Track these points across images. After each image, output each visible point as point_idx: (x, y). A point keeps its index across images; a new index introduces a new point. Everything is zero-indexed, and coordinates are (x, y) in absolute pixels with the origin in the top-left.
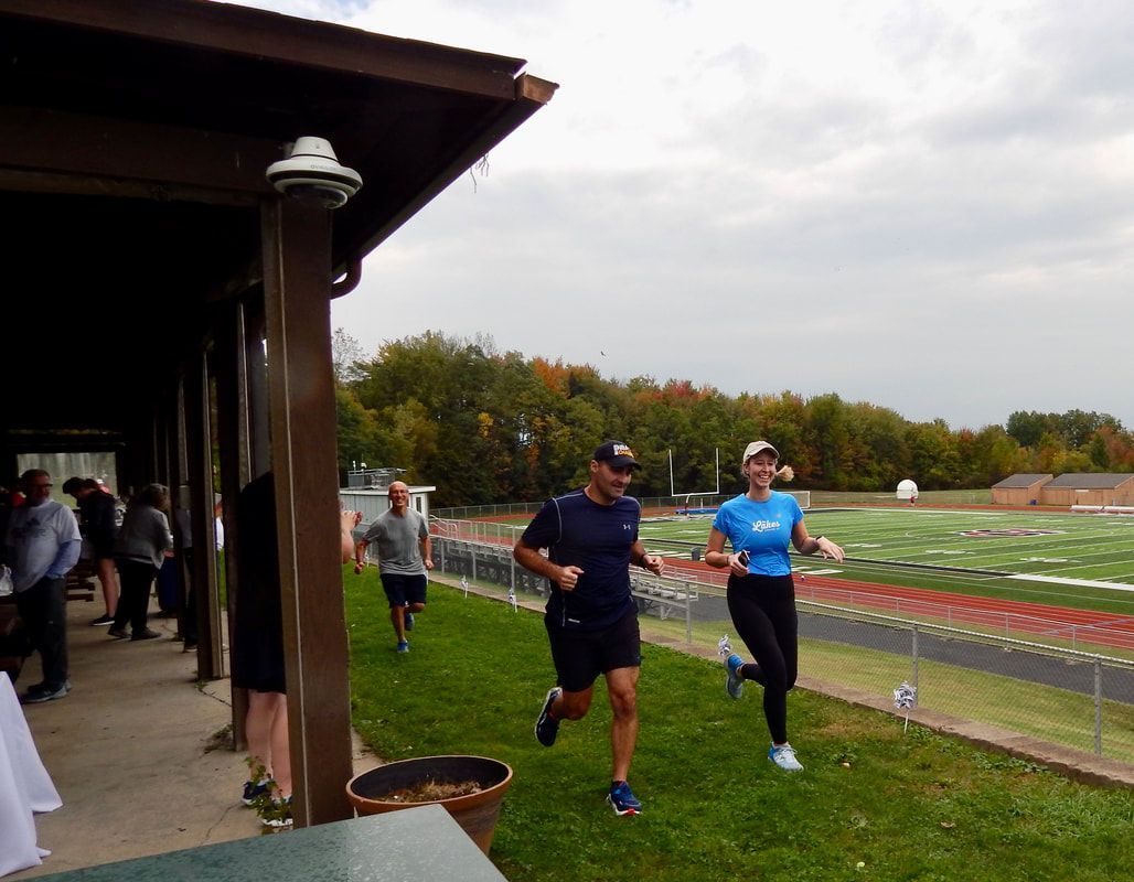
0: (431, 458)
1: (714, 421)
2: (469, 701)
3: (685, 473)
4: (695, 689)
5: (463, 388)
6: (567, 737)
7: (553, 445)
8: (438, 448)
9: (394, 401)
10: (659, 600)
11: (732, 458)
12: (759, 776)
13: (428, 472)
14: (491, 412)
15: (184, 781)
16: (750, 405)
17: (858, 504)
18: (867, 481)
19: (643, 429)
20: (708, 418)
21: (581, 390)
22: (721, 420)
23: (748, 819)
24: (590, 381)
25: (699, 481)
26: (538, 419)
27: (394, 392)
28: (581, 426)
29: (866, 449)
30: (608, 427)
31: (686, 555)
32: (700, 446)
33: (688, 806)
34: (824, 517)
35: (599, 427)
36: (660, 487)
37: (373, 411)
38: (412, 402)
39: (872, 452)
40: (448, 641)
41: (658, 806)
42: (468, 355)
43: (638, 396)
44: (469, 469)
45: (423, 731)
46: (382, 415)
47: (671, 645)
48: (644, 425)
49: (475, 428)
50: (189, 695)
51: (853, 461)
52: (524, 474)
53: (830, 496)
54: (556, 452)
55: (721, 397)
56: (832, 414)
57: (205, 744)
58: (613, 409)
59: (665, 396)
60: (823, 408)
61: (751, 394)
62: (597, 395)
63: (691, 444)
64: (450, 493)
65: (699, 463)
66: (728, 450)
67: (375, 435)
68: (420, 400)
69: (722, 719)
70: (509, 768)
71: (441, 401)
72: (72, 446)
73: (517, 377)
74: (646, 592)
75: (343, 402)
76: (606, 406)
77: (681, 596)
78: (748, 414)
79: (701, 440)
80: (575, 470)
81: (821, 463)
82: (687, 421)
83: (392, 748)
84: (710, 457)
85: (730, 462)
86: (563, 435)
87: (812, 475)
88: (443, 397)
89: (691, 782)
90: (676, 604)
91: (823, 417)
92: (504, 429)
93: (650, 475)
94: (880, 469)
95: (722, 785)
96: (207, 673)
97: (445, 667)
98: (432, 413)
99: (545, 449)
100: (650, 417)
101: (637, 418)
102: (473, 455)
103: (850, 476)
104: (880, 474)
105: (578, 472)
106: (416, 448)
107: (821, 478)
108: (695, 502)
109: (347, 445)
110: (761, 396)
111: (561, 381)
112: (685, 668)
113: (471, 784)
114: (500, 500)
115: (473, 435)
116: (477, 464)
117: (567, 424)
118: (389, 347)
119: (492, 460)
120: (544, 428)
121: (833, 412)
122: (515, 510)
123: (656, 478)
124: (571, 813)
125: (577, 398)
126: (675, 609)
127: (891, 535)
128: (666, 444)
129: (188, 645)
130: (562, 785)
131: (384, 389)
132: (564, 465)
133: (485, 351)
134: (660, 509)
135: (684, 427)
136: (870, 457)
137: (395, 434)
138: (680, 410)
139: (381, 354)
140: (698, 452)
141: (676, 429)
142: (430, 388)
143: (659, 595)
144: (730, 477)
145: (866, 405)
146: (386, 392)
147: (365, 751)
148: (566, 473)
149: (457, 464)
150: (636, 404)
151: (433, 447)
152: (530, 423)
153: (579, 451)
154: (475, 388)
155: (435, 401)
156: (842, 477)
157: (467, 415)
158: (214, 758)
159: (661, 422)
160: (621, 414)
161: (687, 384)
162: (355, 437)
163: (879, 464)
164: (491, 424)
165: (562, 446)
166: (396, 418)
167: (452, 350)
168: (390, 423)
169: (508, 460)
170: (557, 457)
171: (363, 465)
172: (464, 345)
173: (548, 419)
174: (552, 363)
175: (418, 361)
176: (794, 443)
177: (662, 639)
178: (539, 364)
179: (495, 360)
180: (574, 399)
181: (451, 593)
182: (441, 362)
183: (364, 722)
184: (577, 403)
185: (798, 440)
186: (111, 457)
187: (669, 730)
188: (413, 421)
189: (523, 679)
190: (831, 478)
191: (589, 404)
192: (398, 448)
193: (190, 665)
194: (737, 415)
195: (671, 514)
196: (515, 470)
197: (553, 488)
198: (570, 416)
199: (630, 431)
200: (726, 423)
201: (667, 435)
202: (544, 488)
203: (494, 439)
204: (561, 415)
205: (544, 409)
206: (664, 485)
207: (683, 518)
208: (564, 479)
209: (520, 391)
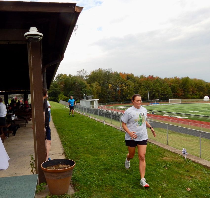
0: (100, 93)
1: (158, 84)
2: (88, 144)
3: (152, 95)
5: (106, 79)
9: (93, 82)
11: (162, 92)
13: (100, 96)
14: (111, 84)
16: (167, 80)
17: (193, 102)
18: (195, 97)
24: (132, 77)
25: (155, 97)
26: (120, 85)
28: (129, 86)
29: (195, 89)
30: (135, 86)
31: (151, 113)
34: (185, 105)
35: (133, 86)
37: (89, 85)
38: (96, 83)
39: (197, 90)
40: (89, 131)
42: (107, 73)
43: (141, 79)
44: (107, 95)
45: (75, 150)
46: (91, 85)
48: (143, 85)
49: (108, 87)
51: (192, 92)
52: (118, 96)
53: (186, 100)
55: (160, 79)
56: (187, 82)
58: (136, 82)
59: (147, 79)
60: (184, 80)
61: (167, 78)
62: (133, 79)
63: (153, 89)
64: (103, 100)
65: (155, 93)
66: (162, 90)
67: (90, 89)
68: (98, 82)
73: (117, 76)
75: (84, 83)
76: (134, 82)
78: (166, 82)
79: (155, 88)
80: (128, 95)
81: (184, 92)
82: (152, 84)
84: (158, 92)
85: (162, 93)
86: (126, 88)
87: (182, 95)
88: (102, 81)
91: (185, 82)
92: (114, 87)
93: (144, 96)
94: (199, 94)
98: (100, 85)
99: (122, 91)
100: (144, 84)
101: (141, 84)
102: (108, 93)
103: (191, 95)
104: (199, 95)
106: (97, 91)
107: (184, 96)
108: (154, 102)
109: (84, 91)
110: (169, 78)
111: (125, 77)
114: (113, 102)
115: (108, 89)
117: (126, 86)
118: (92, 72)
119: (111, 93)
120: (122, 87)
121: (187, 81)
122: (116, 103)
125: (128, 80)
127: (201, 109)
128: (148, 89)
132: (126, 94)
133: (110, 72)
134: (146, 103)
135: (151, 85)
136: (197, 91)
137: (93, 89)
138: (151, 82)
139: (91, 74)
140: (154, 91)
142: (99, 80)
144: (162, 96)
145: (196, 79)
146: (92, 81)
147: (63, 154)
149: (105, 94)
150: (141, 81)
151: (100, 91)
152: (119, 85)
153: (129, 91)
154: (108, 79)
156: (189, 96)
157: (107, 85)
159: (146, 85)
160: (138, 83)
162: (86, 90)
163: (199, 93)
164: (111, 86)
165: (125, 90)
166: (93, 86)
167: (104, 72)
168: (92, 87)
169: (115, 93)
170: (124, 93)
171: (86, 95)
172: (106, 71)
173: (123, 85)
174: (123, 73)
175: (97, 74)
176: (177, 88)
179: (112, 73)
182: (102, 74)
183: (66, 147)
185: (178, 87)
188: (96, 86)
190: (187, 96)
191: (131, 81)
192: (94, 92)
194: (164, 83)
195: (149, 104)
196: (116, 95)
197: (123, 99)
198: (127, 84)
199: (140, 87)
200: (161, 84)
201: (148, 87)
202: (122, 99)
203: (112, 89)
204: (125, 84)
205: (122, 83)
206: (147, 98)
207: (151, 105)
208: (126, 97)
209: (117, 79)
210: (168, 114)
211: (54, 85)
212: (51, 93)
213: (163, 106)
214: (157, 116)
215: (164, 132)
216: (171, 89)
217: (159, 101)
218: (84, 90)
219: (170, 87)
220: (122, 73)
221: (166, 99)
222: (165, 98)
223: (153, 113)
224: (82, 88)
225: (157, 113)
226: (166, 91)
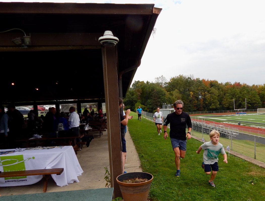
1: (245, 92)
3: (238, 104)
5: (187, 86)
7: (207, 98)
9: (173, 90)
10: (229, 134)
11: (250, 100)
14: (193, 91)
16: (255, 87)
19: (228, 94)
21: (213, 86)
22: (247, 91)
24: (216, 84)
25: (241, 106)
26: (203, 93)
27: (173, 88)
28: (213, 94)
30: (219, 94)
31: (237, 124)
32: (242, 98)
35: (217, 94)
36: (232, 108)
37: (169, 92)
38: (176, 90)
42: (188, 79)
43: (226, 86)
44: (188, 104)
46: (170, 93)
48: (228, 93)
49: (189, 95)
52: (200, 105)
54: (207, 100)
55: (248, 86)
58: (220, 90)
59: (233, 86)
61: (255, 85)
63: (239, 97)
65: (241, 102)
66: (249, 98)
67: (169, 97)
68: (178, 90)
71: (182, 90)
73: (199, 83)
75: (162, 91)
76: (219, 89)
77: (234, 134)
78: (254, 90)
79: (242, 96)
80: (211, 104)
82: (238, 92)
84: (244, 100)
85: (249, 101)
86: (209, 96)
88: (183, 89)
90: (234, 136)
92: (195, 95)
93: (229, 105)
98: (181, 92)
99: (205, 99)
100: (229, 91)
101: (226, 92)
102: (189, 101)
109: (163, 100)
111: (208, 84)
114: (195, 111)
115: (188, 97)
116: (190, 103)
117: (210, 94)
118: (172, 79)
119: (193, 102)
120: (204, 95)
122: (198, 113)
123: (231, 106)
125: (212, 88)
128: (233, 97)
131: (171, 88)
132: (209, 103)
133: (192, 79)
134: (232, 113)
135: (238, 93)
137: (173, 97)
138: (237, 89)
139: (170, 80)
140: (241, 99)
141: (236, 94)
142: (180, 87)
144: (250, 105)
146: (172, 88)
147: (140, 167)
148: (209, 105)
149: (185, 103)
150: (226, 88)
152: (201, 93)
153: (212, 99)
154: (189, 86)
155: (181, 90)
157: (188, 92)
159: (232, 92)
160: (222, 91)
161: (239, 83)
164: (193, 94)
165: (209, 99)
166: (173, 94)
167: (185, 78)
169: (196, 102)
170: (207, 101)
171: (165, 104)
172: (187, 77)
173: (205, 92)
174: (206, 80)
175: (178, 81)
178: (203, 80)
179: (194, 80)
180: (211, 88)
182: (182, 81)
183: (143, 160)
188: (176, 94)
191: (215, 89)
194: (251, 90)
195: (234, 114)
196: (198, 105)
197: (206, 108)
198: (210, 92)
199: (225, 95)
200: (249, 92)
201: (233, 95)
202: (204, 108)
203: (194, 98)
204: (208, 92)
205: (205, 90)
206: (233, 107)
207: (237, 115)
208: (209, 106)
209: (199, 86)
210: (257, 125)
211: (130, 93)
212: (127, 101)
213: (251, 116)
214: (244, 127)
215: (251, 145)
216: (259, 98)
217: (246, 111)
218: (162, 98)
219: (258, 95)
220: (204, 79)
221: (254, 108)
222: (252, 107)
223: (239, 124)
224: (161, 96)
225: (244, 124)
226: (254, 100)
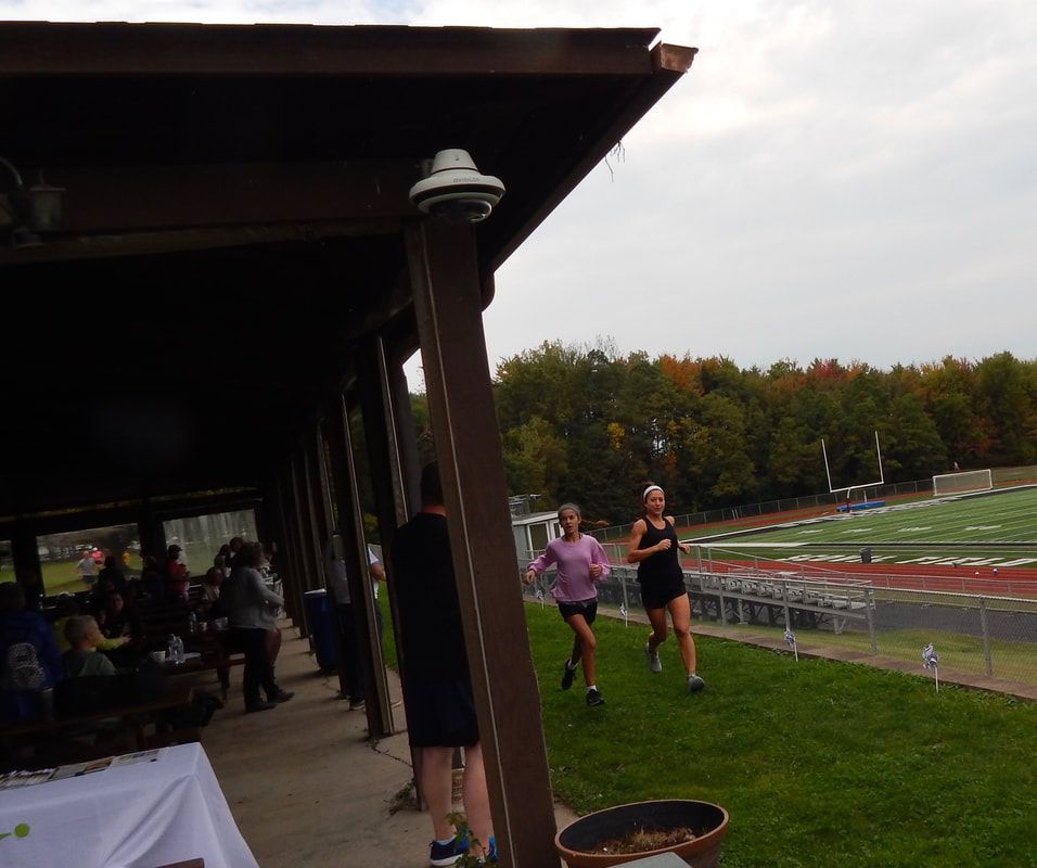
0: (562, 479)
1: (870, 402)
3: (842, 465)
4: (903, 710)
5: (588, 398)
6: (767, 773)
7: (692, 449)
8: (569, 467)
9: (518, 422)
10: (831, 611)
11: (894, 440)
12: (997, 805)
14: (620, 420)
15: (377, 845)
16: (908, 378)
19: (790, 420)
20: (862, 398)
21: (715, 385)
22: (877, 398)
23: (995, 856)
24: (725, 374)
25: (859, 472)
26: (671, 422)
27: (517, 412)
28: (720, 425)
30: (749, 423)
31: (855, 558)
32: (856, 432)
33: (921, 844)
34: (1012, 497)
35: (739, 423)
36: (815, 483)
38: (536, 421)
41: (886, 846)
42: (590, 362)
45: (609, 777)
47: (866, 661)
48: (789, 415)
49: (605, 441)
50: (362, 755)
53: (1016, 472)
54: (696, 457)
55: (874, 373)
56: (1007, 377)
57: (389, 805)
58: (754, 401)
59: (809, 379)
60: (995, 370)
63: (845, 431)
65: (857, 451)
66: (889, 432)
67: (505, 460)
68: (544, 418)
69: (940, 741)
70: (723, 810)
71: (567, 416)
72: (212, 507)
73: (646, 375)
74: (816, 604)
76: (744, 398)
77: (855, 605)
78: (907, 389)
79: (856, 425)
80: (719, 474)
81: (1000, 435)
82: (837, 404)
83: (582, 797)
84: (869, 442)
85: (892, 446)
86: (701, 437)
87: (993, 450)
88: (569, 411)
89: (919, 817)
90: (853, 615)
91: (997, 381)
92: (637, 438)
93: (803, 471)
95: (955, 818)
96: (378, 729)
97: (619, 705)
98: (559, 429)
99: (684, 455)
100: (795, 405)
101: (782, 409)
102: (607, 471)
105: (721, 477)
106: (547, 470)
107: (1002, 452)
108: (858, 495)
110: (918, 366)
111: (692, 378)
112: (886, 686)
113: (683, 830)
115: (605, 448)
116: (612, 481)
117: (704, 424)
118: (507, 365)
119: (627, 474)
120: (679, 431)
121: (1008, 373)
123: (810, 473)
124: (789, 859)
125: (711, 395)
126: (851, 621)
128: (817, 433)
129: (354, 702)
130: (773, 827)
133: (607, 355)
134: (819, 508)
135: (835, 411)
137: (523, 458)
138: (828, 393)
139: (500, 373)
140: (853, 438)
141: (826, 416)
142: (554, 403)
143: (830, 606)
144: (895, 463)
146: (511, 413)
149: (591, 482)
150: (778, 392)
152: (663, 427)
153: (720, 452)
154: (601, 396)
155: (561, 417)
156: (1028, 449)
157: (596, 427)
158: (399, 818)
159: (808, 409)
160: (763, 406)
161: (833, 363)
164: (622, 434)
165: (702, 449)
166: (521, 440)
167: (573, 359)
168: (516, 446)
169: (645, 471)
170: (697, 462)
172: (584, 352)
173: (683, 421)
174: (680, 358)
175: (539, 375)
176: (965, 415)
177: (853, 655)
178: (666, 361)
179: (619, 363)
180: (709, 396)
181: (610, 624)
182: (563, 373)
184: (711, 400)
185: (968, 411)
186: (250, 515)
187: (882, 758)
188: (539, 441)
189: (707, 711)
190: (1014, 451)
191: (727, 399)
193: (359, 723)
194: (894, 392)
195: (831, 512)
197: (695, 497)
198: (705, 415)
199: (775, 424)
200: (883, 402)
201: (816, 423)
202: (687, 498)
203: (628, 451)
204: (696, 415)
205: (677, 411)
206: (821, 479)
207: (845, 516)
208: (708, 486)
209: (647, 393)
210: (944, 555)
213: (909, 512)
214: (888, 568)
216: (934, 424)
217: (884, 492)
219: (926, 410)
220: (670, 356)
221: (917, 477)
222: (909, 473)
225: (885, 554)
226: (914, 436)
